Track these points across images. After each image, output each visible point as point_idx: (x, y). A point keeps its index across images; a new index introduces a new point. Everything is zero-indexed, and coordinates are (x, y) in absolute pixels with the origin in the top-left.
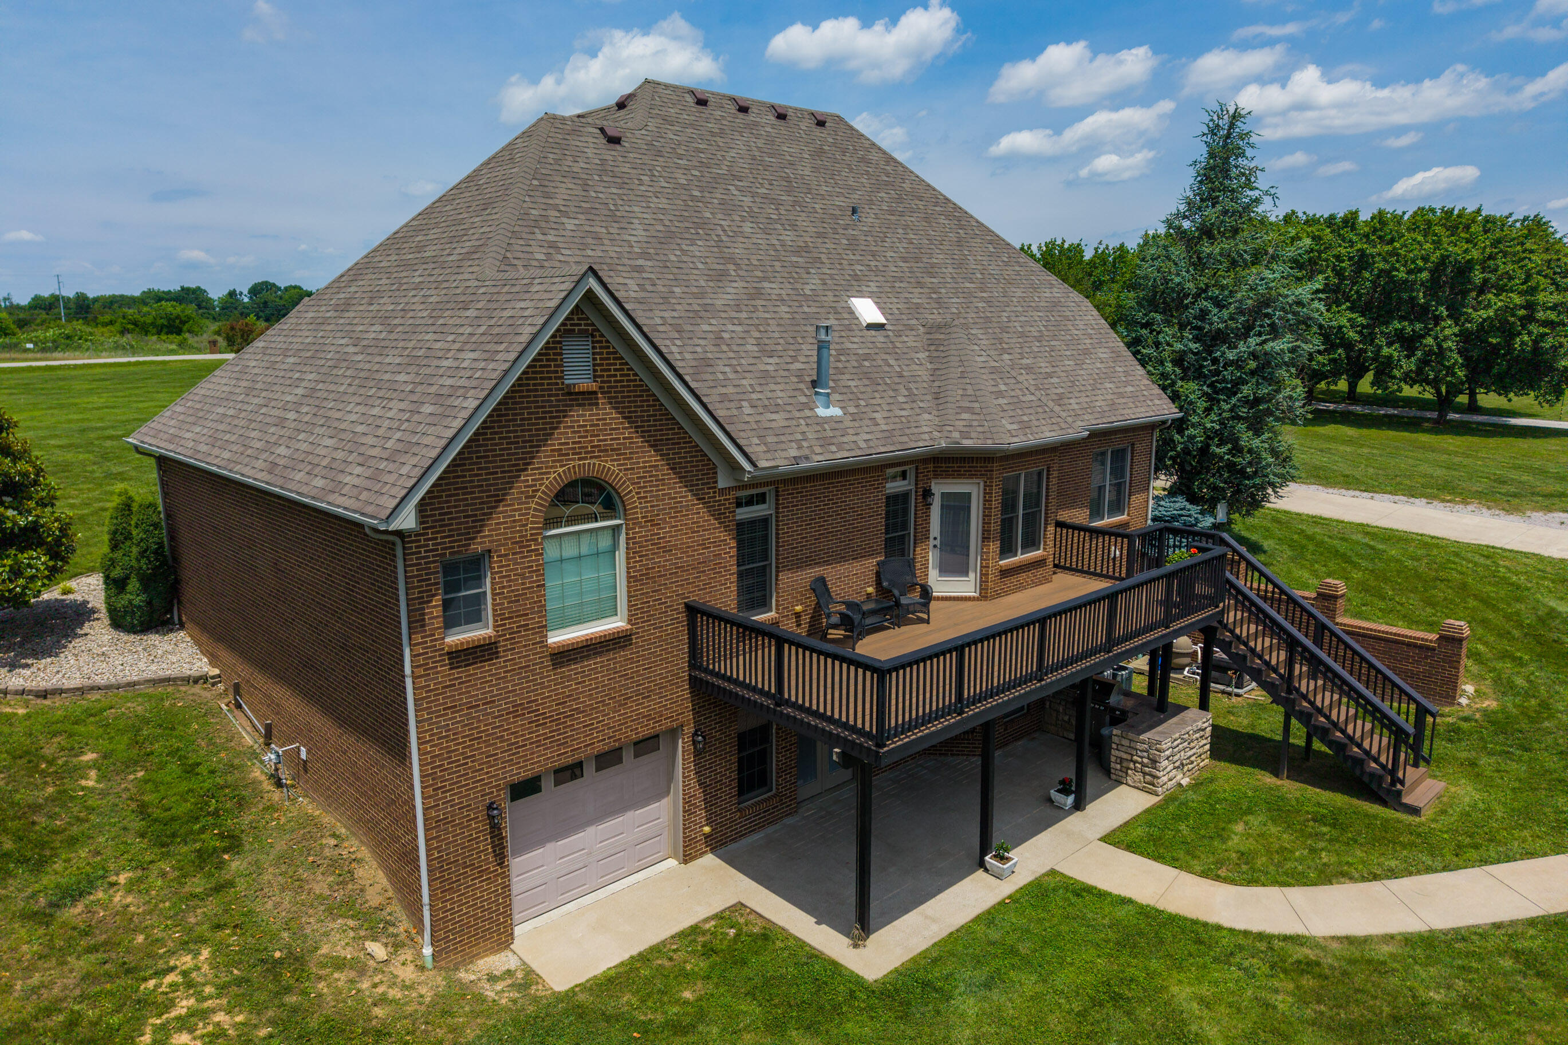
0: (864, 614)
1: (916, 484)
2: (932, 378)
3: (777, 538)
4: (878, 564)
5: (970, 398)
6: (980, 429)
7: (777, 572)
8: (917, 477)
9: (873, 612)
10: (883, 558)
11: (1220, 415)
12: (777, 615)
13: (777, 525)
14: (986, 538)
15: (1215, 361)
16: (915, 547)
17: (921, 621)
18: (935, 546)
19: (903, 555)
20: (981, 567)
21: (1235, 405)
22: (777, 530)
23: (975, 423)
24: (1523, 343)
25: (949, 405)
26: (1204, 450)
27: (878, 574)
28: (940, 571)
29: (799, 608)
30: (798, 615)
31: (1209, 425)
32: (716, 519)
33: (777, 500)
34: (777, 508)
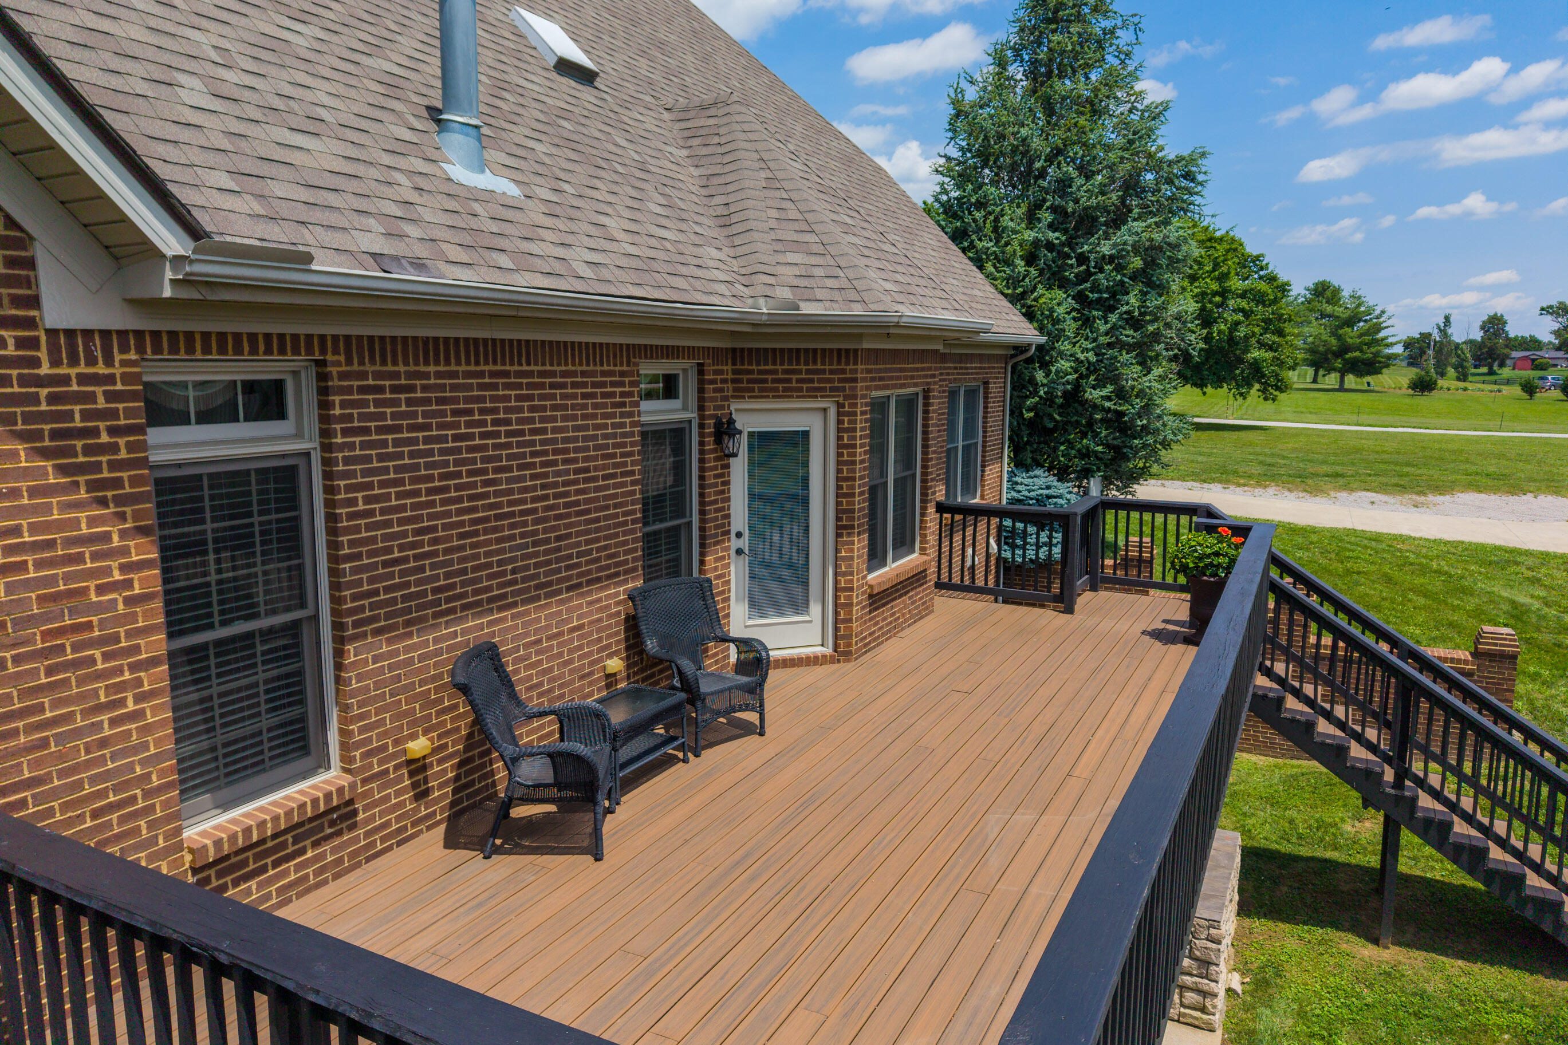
0: (615, 736)
1: (701, 408)
2: (704, 192)
3: (332, 531)
4: (631, 598)
5: (796, 226)
6: (830, 283)
7: (340, 641)
8: (701, 390)
9: (636, 729)
10: (639, 583)
11: (1095, 340)
12: (345, 780)
13: (330, 490)
14: (843, 528)
15: (1082, 259)
16: (703, 554)
17: (746, 729)
18: (739, 552)
19: (677, 573)
20: (836, 589)
21: (1115, 324)
22: (330, 504)
23: (818, 272)
24: (1220, 332)
25: (756, 236)
26: (1074, 395)
27: (632, 625)
28: (751, 606)
29: (419, 746)
30: (417, 767)
31: (1082, 357)
32: (45, 453)
33: (324, 405)
34: (325, 433)
